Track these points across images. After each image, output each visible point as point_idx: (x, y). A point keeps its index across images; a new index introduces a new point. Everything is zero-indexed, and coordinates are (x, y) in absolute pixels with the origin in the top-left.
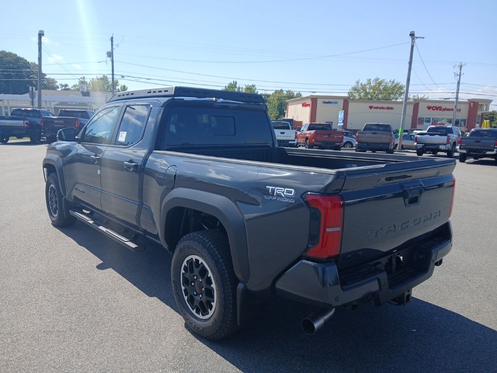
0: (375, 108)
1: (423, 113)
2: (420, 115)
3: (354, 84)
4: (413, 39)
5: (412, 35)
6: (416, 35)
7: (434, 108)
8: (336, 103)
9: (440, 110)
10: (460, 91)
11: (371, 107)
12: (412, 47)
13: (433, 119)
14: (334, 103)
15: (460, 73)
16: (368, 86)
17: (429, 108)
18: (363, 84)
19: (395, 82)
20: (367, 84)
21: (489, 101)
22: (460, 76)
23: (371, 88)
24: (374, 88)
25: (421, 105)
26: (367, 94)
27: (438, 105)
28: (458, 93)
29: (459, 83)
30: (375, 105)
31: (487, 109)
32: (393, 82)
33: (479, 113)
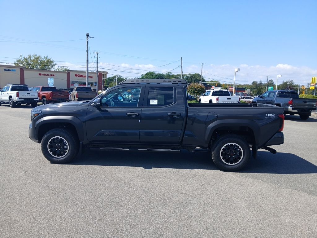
0: (43, 75)
1: (73, 78)
2: (71, 80)
3: (19, 58)
4: (87, 38)
5: (88, 35)
6: (90, 36)
7: (79, 76)
8: (15, 70)
9: (83, 77)
10: (98, 67)
11: (40, 74)
12: (88, 42)
13: (79, 82)
14: (13, 70)
15: (98, 57)
16: (29, 60)
17: (76, 75)
18: (25, 57)
19: (48, 58)
20: (28, 58)
21: (107, 73)
22: (98, 58)
23: (31, 60)
24: (33, 61)
25: (71, 73)
26: (29, 64)
27: (81, 74)
28: (98, 68)
29: (97, 62)
30: (42, 73)
31: (106, 77)
32: (46, 58)
33: (103, 79)
